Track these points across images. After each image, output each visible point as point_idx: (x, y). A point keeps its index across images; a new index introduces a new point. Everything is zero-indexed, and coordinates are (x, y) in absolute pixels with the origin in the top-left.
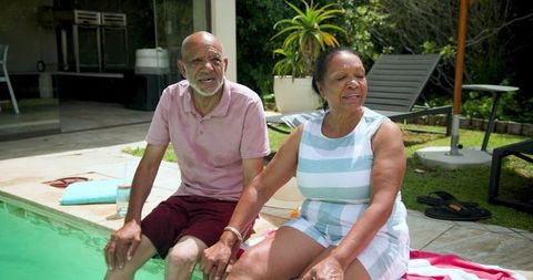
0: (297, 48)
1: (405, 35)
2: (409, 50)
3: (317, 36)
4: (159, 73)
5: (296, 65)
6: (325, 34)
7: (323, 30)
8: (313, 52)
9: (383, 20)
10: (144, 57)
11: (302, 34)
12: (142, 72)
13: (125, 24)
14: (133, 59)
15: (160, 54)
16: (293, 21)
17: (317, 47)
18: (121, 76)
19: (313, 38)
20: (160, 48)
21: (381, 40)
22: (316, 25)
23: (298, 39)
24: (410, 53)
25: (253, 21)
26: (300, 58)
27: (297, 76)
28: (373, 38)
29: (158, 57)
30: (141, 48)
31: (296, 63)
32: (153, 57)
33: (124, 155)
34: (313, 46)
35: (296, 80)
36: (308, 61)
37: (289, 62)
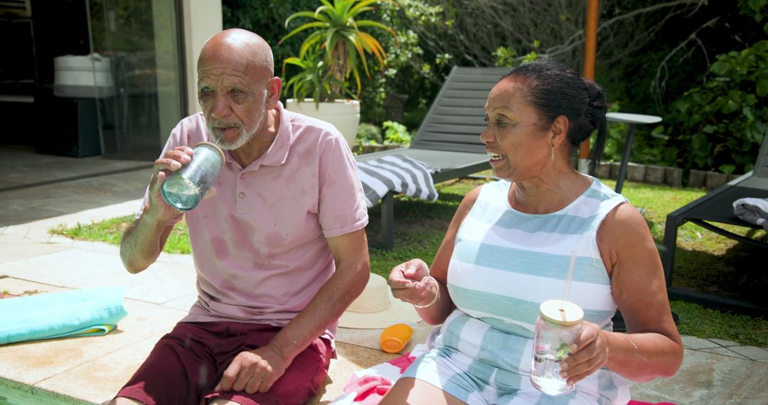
0: (322, 57)
1: (462, 37)
2: (470, 58)
3: (352, 38)
4: (96, 95)
5: (320, 82)
6: (363, 35)
7: (362, 29)
8: (345, 61)
9: (437, 14)
10: (71, 69)
11: (329, 35)
12: (68, 94)
13: (29, 13)
14: (49, 72)
15: (97, 64)
16: (316, 15)
17: (352, 55)
18: (31, 100)
19: (346, 40)
20: (96, 55)
21: (432, 44)
22: (350, 21)
23: (322, 42)
24: (472, 65)
25: (245, 13)
26: (325, 72)
27: (322, 100)
28: (422, 42)
29: (94, 70)
30: (64, 53)
31: (320, 79)
32: (88, 70)
33: (56, 238)
34: (346, 53)
35: (322, 105)
36: (338, 76)
37: (309, 77)
